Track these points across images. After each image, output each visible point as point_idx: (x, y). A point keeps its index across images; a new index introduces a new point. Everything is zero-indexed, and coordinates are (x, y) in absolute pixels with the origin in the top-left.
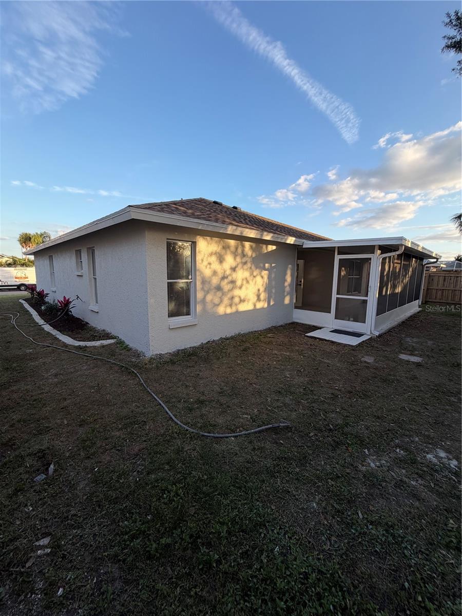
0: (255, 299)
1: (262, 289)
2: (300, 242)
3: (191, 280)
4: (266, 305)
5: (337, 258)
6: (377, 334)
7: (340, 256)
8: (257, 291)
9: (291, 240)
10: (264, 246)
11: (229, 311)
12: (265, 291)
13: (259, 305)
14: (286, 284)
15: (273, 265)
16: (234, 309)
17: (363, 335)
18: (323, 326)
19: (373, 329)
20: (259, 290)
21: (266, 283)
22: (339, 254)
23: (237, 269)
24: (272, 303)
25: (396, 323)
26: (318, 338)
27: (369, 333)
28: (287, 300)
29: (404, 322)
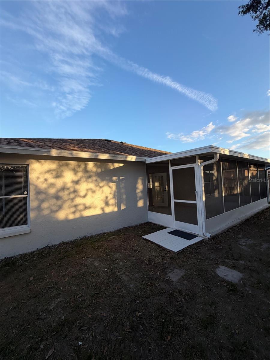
0: (103, 205)
1: (111, 196)
2: (141, 159)
3: (27, 195)
4: (116, 209)
5: (171, 169)
6: (208, 235)
7: (173, 167)
8: (105, 198)
9: (131, 158)
10: (110, 164)
11: (71, 217)
12: (114, 197)
13: (108, 210)
14: (138, 191)
15: (121, 178)
16: (77, 215)
17: (197, 236)
18: (168, 226)
19: (204, 231)
20: (107, 197)
21: (115, 192)
22: (171, 166)
23: (80, 182)
24: (123, 207)
25: (239, 221)
26: (150, 241)
27: (202, 235)
28: (141, 204)
29: (248, 219)
